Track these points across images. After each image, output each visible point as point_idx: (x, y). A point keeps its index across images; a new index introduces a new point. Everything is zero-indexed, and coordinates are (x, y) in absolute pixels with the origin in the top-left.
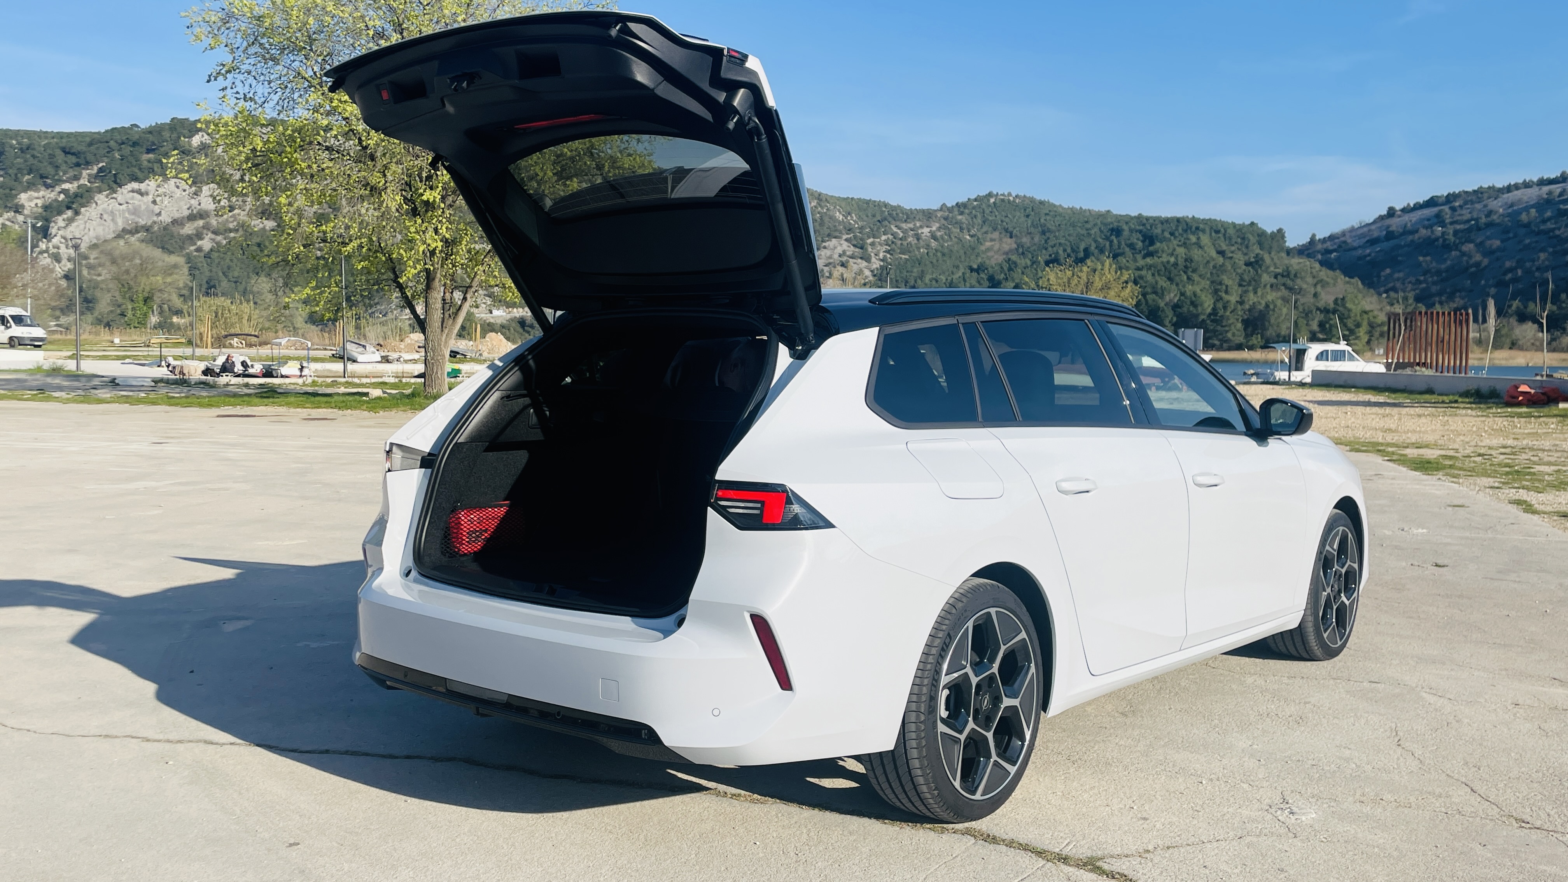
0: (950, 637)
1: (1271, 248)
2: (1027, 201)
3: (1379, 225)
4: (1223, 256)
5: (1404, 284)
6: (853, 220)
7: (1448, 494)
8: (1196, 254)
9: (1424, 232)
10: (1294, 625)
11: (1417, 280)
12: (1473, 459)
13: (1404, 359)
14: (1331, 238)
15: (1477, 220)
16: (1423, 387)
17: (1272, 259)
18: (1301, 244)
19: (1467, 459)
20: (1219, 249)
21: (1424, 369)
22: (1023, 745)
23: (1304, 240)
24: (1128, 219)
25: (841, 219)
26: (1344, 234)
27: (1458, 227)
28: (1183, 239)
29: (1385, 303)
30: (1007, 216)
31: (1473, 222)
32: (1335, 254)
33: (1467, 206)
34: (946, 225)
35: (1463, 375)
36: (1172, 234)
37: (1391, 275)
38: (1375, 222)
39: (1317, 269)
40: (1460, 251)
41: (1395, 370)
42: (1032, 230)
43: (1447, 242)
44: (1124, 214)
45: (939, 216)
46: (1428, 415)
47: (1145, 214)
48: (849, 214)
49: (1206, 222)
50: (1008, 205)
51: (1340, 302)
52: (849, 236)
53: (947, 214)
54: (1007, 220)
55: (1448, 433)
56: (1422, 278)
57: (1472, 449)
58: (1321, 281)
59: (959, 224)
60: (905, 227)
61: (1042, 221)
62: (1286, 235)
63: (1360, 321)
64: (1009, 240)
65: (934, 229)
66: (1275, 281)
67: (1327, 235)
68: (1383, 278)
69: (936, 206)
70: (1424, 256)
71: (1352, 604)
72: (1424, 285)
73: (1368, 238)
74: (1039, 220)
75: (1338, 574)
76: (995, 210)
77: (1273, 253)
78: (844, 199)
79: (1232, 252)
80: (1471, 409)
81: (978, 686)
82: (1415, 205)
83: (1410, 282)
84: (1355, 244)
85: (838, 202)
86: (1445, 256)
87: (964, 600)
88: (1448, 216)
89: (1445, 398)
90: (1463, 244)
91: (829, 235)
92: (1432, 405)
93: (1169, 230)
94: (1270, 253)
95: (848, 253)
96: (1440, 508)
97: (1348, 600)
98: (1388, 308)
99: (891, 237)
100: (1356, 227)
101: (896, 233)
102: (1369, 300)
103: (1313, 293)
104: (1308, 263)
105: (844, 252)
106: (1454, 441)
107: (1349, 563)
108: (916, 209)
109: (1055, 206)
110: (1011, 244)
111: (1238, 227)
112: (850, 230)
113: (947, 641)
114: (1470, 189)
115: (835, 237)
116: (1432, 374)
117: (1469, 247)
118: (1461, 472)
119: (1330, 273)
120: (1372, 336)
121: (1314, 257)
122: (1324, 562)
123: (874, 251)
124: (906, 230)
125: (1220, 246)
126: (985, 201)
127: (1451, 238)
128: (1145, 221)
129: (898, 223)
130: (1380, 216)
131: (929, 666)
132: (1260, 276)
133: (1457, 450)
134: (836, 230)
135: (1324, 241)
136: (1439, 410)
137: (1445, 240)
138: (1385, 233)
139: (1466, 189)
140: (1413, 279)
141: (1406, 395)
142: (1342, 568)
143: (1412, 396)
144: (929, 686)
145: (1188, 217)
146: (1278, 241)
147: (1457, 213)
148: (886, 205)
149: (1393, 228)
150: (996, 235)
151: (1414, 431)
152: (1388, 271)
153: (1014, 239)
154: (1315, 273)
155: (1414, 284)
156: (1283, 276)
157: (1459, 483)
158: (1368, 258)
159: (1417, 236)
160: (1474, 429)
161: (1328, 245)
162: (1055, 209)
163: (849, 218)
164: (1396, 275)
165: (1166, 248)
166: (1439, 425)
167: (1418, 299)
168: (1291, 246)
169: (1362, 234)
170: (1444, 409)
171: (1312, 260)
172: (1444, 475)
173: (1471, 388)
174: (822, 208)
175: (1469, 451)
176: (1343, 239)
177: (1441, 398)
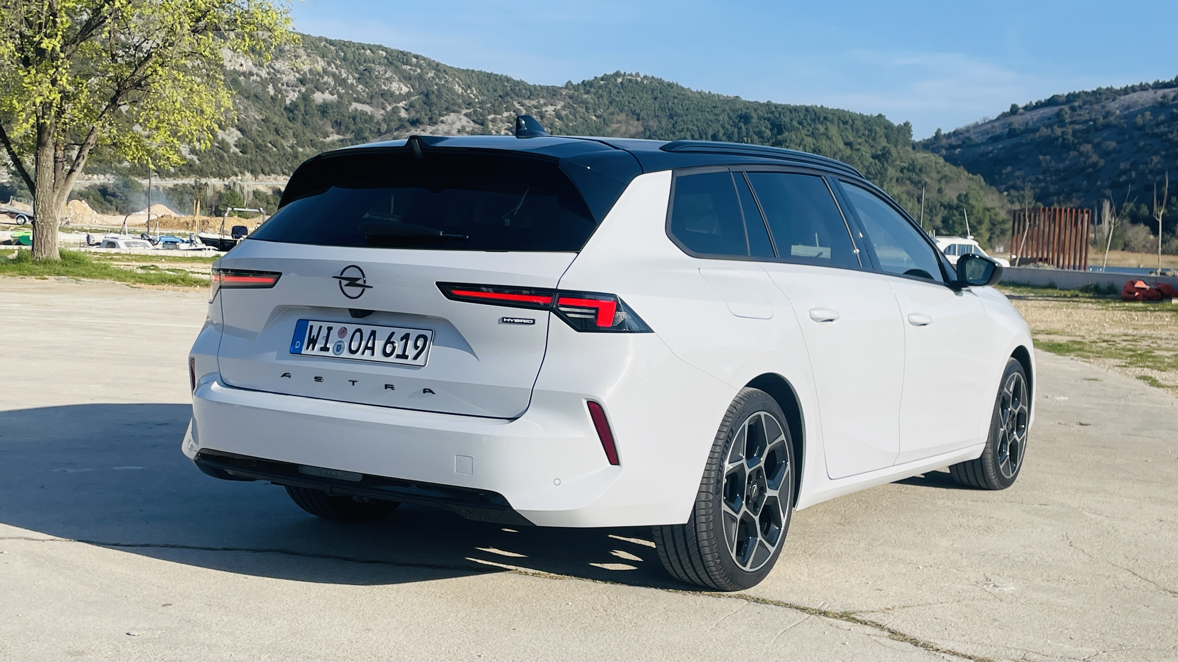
0: (733, 431)
1: (897, 141)
2: (655, 84)
3: (1002, 122)
4: (851, 148)
5: (1024, 182)
6: (473, 93)
7: (1082, 371)
8: (824, 144)
9: (1045, 131)
10: (977, 456)
11: (1037, 179)
12: (1098, 344)
13: (1027, 255)
14: (956, 133)
15: (1094, 121)
16: (1046, 282)
17: (899, 153)
18: (926, 138)
19: (1094, 345)
20: (847, 140)
21: (1046, 265)
22: (780, 529)
23: (929, 135)
24: (757, 106)
25: (460, 92)
26: (968, 130)
27: (1077, 127)
28: (811, 129)
29: (1005, 201)
30: (634, 98)
31: (1091, 123)
32: (959, 150)
33: (1086, 106)
34: (572, 104)
35: (1082, 271)
36: (800, 123)
37: (1011, 173)
38: (998, 119)
39: (942, 164)
40: (1079, 151)
41: (1019, 265)
42: (659, 113)
43: (1066, 142)
44: (754, 101)
45: (564, 94)
46: (1052, 307)
47: (774, 102)
48: (469, 87)
49: (834, 112)
50: (634, 85)
51: (964, 198)
52: (469, 111)
53: (573, 92)
54: (634, 101)
55: (1072, 323)
56: (1041, 177)
57: (1097, 336)
58: (945, 177)
59: (585, 103)
60: (528, 104)
61: (670, 104)
62: (912, 129)
63: (983, 217)
64: (636, 123)
65: (559, 107)
66: (902, 175)
67: (952, 130)
68: (1004, 176)
69: (561, 84)
70: (1044, 155)
71: (1022, 441)
72: (1043, 184)
73: (990, 135)
74: (668, 103)
75: (1012, 414)
76: (622, 90)
77: (899, 147)
78: (463, 71)
79: (860, 144)
80: (1092, 303)
81: (750, 476)
82: (1037, 104)
83: (1030, 181)
84: (979, 141)
85: (457, 74)
86: (1064, 156)
87: (742, 402)
88: (1067, 116)
89: (1068, 294)
90: (1080, 144)
91: (447, 109)
92: (1055, 299)
93: (798, 119)
94: (896, 147)
95: (467, 129)
96: (1077, 381)
97: (1019, 438)
98: (1009, 206)
99: (513, 114)
100: (980, 123)
101: (518, 109)
102: (990, 197)
103: (937, 188)
104: (933, 157)
105: (463, 128)
106: (1080, 330)
107: (1021, 405)
108: (539, 86)
109: (683, 89)
110: (637, 127)
111: (865, 119)
112: (469, 105)
113: (731, 435)
114: (1089, 90)
115: (453, 112)
116: (1054, 269)
117: (1087, 148)
118: (1091, 355)
119: (954, 168)
120: (994, 233)
121: (938, 152)
122: (1002, 402)
123: (495, 128)
124: (529, 107)
125: (847, 136)
126: (612, 80)
127: (1070, 137)
128: (773, 109)
129: (520, 100)
130: (1004, 113)
131: (716, 455)
132: (886, 170)
133: (1083, 337)
134: (454, 104)
135: (949, 136)
136: (1062, 303)
137: (1064, 139)
138: (1007, 130)
139: (1085, 90)
140: (1033, 178)
141: (1029, 289)
142: (1016, 409)
143: (1036, 291)
144: (717, 471)
145: (816, 106)
146: (905, 134)
147: (1077, 113)
148: (508, 80)
149: (1016, 126)
150: (622, 117)
151: (1041, 321)
152: (1009, 169)
153: (641, 122)
154: (940, 169)
155: (1033, 183)
156: (908, 170)
157: (1090, 362)
158: (990, 155)
159: (1037, 134)
160: (1096, 320)
161: (953, 141)
162: (683, 92)
163: (469, 91)
164: (1018, 173)
165: (794, 137)
166: (1063, 316)
167: (1038, 198)
168: (917, 141)
169: (985, 131)
170: (1066, 303)
171: (937, 155)
172: (1076, 356)
173: (1090, 283)
174: (440, 79)
175: (1094, 338)
176: (967, 135)
177: (1063, 293)
